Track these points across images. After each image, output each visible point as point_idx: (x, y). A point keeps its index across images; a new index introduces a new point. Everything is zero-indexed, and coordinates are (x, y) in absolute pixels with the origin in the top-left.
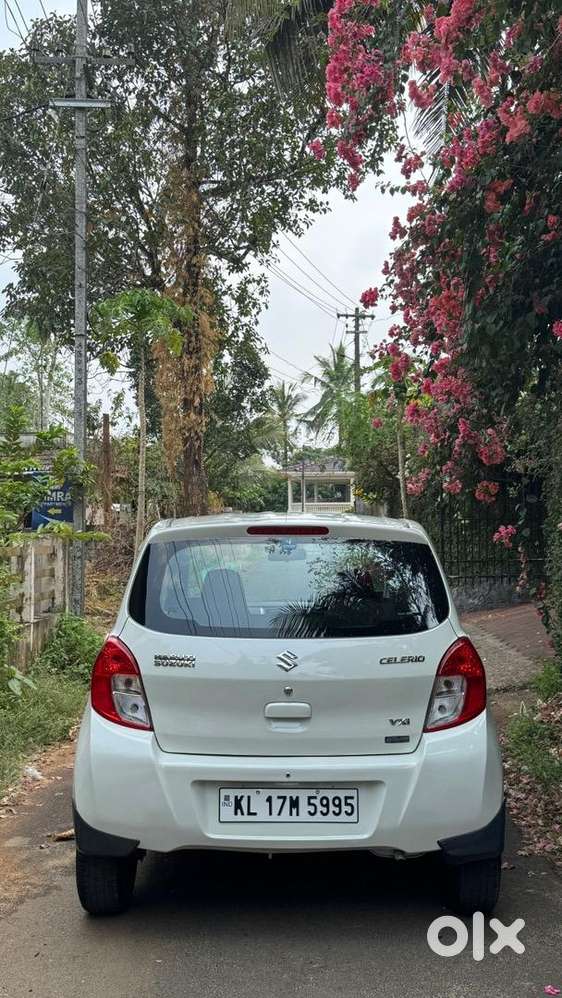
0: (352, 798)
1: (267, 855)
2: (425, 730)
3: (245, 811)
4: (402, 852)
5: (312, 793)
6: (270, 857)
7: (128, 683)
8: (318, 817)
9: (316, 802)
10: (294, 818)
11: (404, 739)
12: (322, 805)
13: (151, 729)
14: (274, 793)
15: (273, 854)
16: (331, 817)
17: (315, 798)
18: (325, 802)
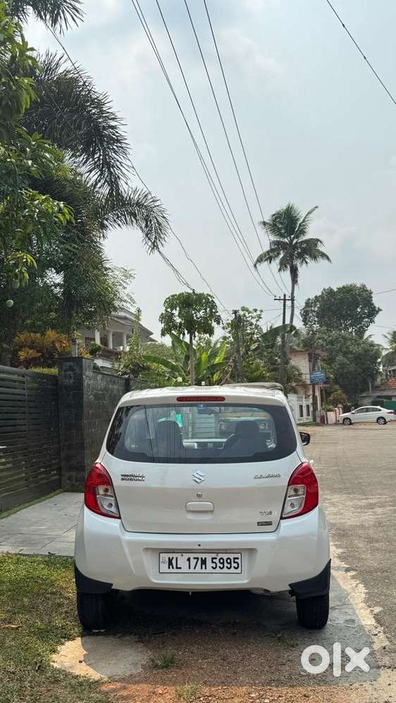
0: (238, 558)
1: (188, 593)
2: (282, 518)
3: (175, 567)
4: (268, 591)
5: (214, 555)
6: (190, 594)
7: (106, 490)
8: (218, 570)
9: (217, 561)
10: (204, 570)
11: (269, 524)
12: (220, 563)
13: (120, 518)
14: (192, 556)
15: (192, 593)
16: (225, 570)
17: (216, 558)
18: (222, 561)
